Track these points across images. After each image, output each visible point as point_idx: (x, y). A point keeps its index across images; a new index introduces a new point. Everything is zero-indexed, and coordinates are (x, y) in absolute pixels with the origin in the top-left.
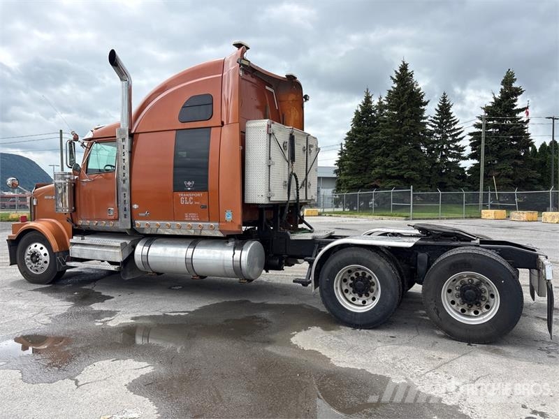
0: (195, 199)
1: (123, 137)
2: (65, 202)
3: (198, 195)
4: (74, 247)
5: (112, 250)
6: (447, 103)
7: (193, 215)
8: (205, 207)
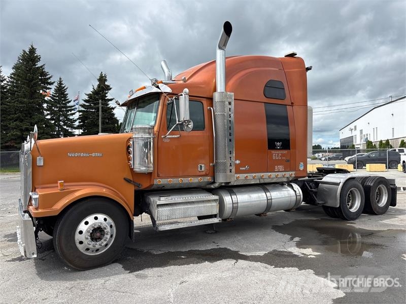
0: (283, 155)
1: (230, 100)
2: (150, 159)
3: (285, 152)
4: (160, 209)
5: (208, 205)
6: (63, 86)
7: (281, 167)
8: (288, 161)
